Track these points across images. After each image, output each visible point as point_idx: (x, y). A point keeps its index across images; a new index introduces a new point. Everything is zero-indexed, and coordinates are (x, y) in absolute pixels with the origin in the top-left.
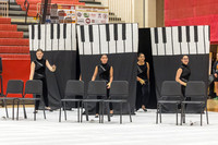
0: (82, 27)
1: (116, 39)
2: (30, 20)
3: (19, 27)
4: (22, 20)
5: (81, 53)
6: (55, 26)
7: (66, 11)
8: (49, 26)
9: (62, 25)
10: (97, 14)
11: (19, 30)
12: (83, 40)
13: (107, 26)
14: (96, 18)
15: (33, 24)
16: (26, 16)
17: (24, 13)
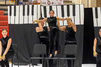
1: (68, 15)
9: (31, 6)
14: (54, 1)
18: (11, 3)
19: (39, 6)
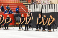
0: (43, 5)
1: (52, 8)
2: (28, 3)
3: (25, 5)
4: (26, 3)
5: (42, 12)
6: (35, 5)
7: (38, 1)
8: (34, 5)
9: (37, 5)
10: (47, 2)
11: (25, 6)
12: (43, 9)
13: (50, 5)
14: (46, 3)
15: (29, 5)
16: (27, 2)
17: (27, 1)
18: (29, 4)
19: (40, 5)
